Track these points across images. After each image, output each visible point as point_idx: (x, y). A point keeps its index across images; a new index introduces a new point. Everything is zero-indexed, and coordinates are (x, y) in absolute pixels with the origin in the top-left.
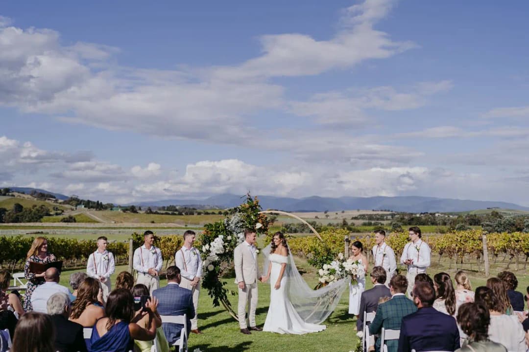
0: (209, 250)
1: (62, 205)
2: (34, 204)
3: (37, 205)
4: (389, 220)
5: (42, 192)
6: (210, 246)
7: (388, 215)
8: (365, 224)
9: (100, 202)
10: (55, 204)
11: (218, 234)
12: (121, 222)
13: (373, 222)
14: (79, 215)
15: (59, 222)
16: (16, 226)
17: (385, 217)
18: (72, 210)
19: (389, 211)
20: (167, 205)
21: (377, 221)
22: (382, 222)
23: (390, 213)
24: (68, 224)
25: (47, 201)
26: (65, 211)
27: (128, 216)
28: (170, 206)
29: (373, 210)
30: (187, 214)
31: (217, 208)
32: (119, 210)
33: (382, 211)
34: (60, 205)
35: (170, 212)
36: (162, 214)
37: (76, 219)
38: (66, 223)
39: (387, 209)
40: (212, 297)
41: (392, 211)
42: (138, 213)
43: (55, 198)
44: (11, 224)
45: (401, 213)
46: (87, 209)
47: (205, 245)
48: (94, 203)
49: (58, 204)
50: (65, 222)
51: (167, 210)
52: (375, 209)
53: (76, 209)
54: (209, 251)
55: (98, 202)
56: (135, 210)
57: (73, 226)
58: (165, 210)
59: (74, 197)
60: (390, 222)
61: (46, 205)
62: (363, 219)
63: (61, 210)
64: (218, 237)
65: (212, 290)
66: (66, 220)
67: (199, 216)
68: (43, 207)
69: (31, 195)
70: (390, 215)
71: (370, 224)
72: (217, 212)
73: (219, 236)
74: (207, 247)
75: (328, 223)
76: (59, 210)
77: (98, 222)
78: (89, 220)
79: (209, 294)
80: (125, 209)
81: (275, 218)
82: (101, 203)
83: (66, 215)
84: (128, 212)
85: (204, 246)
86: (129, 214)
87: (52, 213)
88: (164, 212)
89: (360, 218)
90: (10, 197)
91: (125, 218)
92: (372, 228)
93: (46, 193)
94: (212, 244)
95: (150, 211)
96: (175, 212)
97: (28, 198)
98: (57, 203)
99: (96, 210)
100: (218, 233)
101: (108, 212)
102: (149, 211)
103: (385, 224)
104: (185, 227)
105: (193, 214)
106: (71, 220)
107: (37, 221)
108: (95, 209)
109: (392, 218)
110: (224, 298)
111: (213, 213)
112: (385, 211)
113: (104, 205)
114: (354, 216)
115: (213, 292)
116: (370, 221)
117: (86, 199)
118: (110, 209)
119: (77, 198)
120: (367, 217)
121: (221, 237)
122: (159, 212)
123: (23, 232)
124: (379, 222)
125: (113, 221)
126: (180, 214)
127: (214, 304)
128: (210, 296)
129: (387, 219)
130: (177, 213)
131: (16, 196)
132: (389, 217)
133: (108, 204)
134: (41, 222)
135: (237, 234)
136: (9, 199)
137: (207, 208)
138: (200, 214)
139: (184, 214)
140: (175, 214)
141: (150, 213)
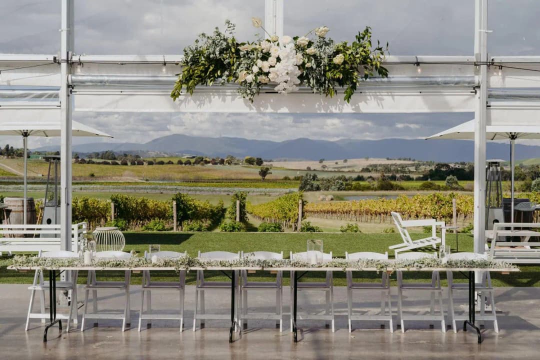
19: (410, 160)
28: (106, 152)
29: (388, 159)
30: (133, 164)
31: (166, 156)
32: (40, 158)
33: (400, 159)
35: (110, 161)
36: (99, 163)
39: (407, 157)
41: (414, 160)
51: (104, 158)
52: (390, 158)
55: (8, 146)
58: (100, 158)
72: (175, 161)
82: (12, 147)
88: (101, 161)
89: (372, 170)
95: (80, 160)
105: (143, 164)
108: (6, 157)
109: (416, 169)
111: (170, 163)
120: (381, 168)
122: (94, 160)
130: (119, 162)
137: (152, 154)
138: (150, 163)
139: (129, 164)
140: (117, 164)
141: (83, 162)
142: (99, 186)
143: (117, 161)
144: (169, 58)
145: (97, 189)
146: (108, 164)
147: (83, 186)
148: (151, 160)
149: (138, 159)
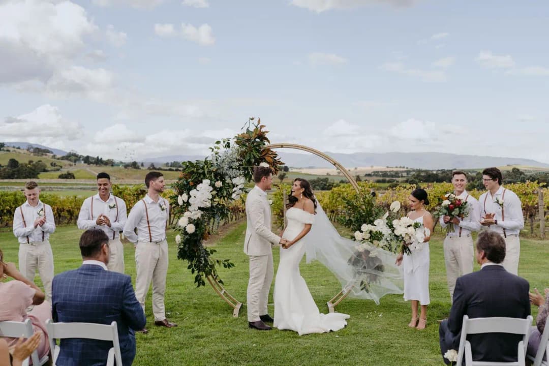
0: (188, 201)
1: (61, 161)
2: (31, 159)
3: (33, 160)
4: (404, 177)
5: (39, 147)
6: (189, 197)
7: (403, 172)
8: (378, 181)
9: (100, 158)
10: (53, 160)
11: (202, 179)
12: (123, 179)
13: (387, 179)
14: (78, 171)
15: (57, 178)
16: (12, 183)
17: (400, 174)
18: (71, 165)
19: (404, 167)
20: (171, 161)
21: (392, 178)
22: (397, 179)
23: (405, 169)
24: (66, 181)
25: (44, 157)
26: (63, 167)
27: (130, 172)
28: (174, 162)
32: (121, 167)
33: (397, 167)
34: (58, 161)
35: (174, 168)
36: (166, 170)
37: (75, 175)
38: (65, 180)
39: (402, 166)
40: (193, 271)
41: (407, 168)
42: (140, 169)
43: (52, 153)
44: (6, 181)
45: (417, 169)
46: (86, 164)
47: (181, 194)
48: (94, 158)
49: (56, 160)
50: (63, 178)
51: (171, 166)
52: (389, 166)
53: (75, 165)
54: (187, 204)
55: (98, 157)
56: (137, 166)
57: (72, 182)
58: (168, 166)
59: (72, 152)
60: (405, 179)
61: (43, 161)
62: (377, 176)
63: (59, 166)
64: (202, 182)
65: (194, 262)
66: (64, 176)
68: (40, 163)
69: (28, 150)
70: (405, 171)
71: (384, 181)
73: (204, 181)
74: (184, 197)
75: (340, 180)
76: (57, 166)
78: (89, 176)
79: (189, 268)
80: (126, 166)
81: (285, 174)
83: (64, 171)
84: (130, 168)
85: (180, 196)
86: (131, 170)
87: (49, 169)
88: (168, 168)
89: (374, 175)
90: (5, 152)
91: (126, 174)
92: (387, 185)
93: (43, 148)
94: (193, 192)
96: (180, 169)
97: (24, 153)
98: (55, 158)
99: (96, 166)
100: (202, 177)
101: (108, 168)
102: (152, 167)
103: (400, 181)
106: (69, 176)
109: (408, 174)
110: (212, 273)
112: (400, 167)
113: (104, 161)
114: (368, 173)
115: (195, 265)
116: (384, 178)
117: (85, 155)
118: (111, 165)
119: (75, 154)
120: (381, 173)
121: (206, 182)
122: (162, 168)
123: (17, 189)
124: (394, 178)
125: (114, 177)
127: (197, 283)
128: (191, 270)
129: (402, 176)
131: (11, 151)
132: (405, 174)
133: (108, 160)
134: (38, 178)
135: (231, 179)
136: (5, 154)
146: (173, 170)
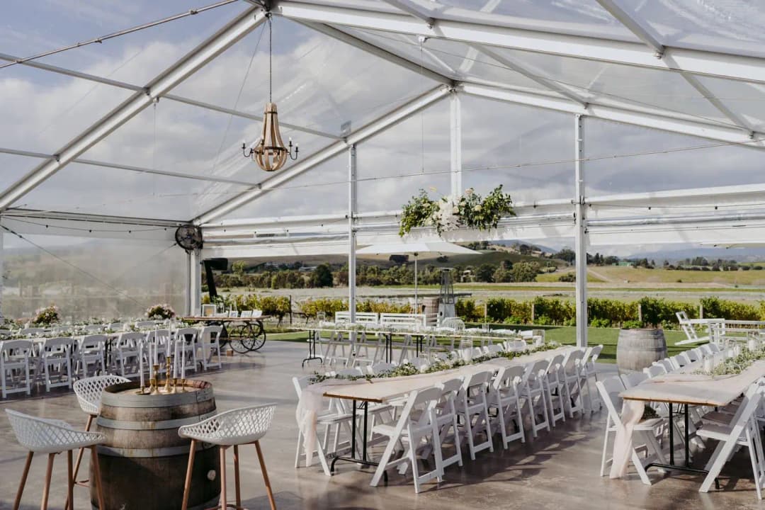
5: (526, 244)
9: (600, 255)
12: (636, 282)
15: (555, 281)
18: (567, 266)
20: (693, 257)
25: (532, 255)
26: (559, 267)
27: (645, 273)
28: (697, 258)
30: (726, 269)
32: (628, 265)
35: (700, 267)
36: (689, 269)
38: (567, 283)
42: (653, 268)
43: (540, 250)
48: (594, 257)
49: (548, 259)
50: (563, 281)
51: (694, 264)
55: (598, 254)
56: (647, 264)
58: (690, 264)
66: (565, 278)
67: (746, 272)
69: (513, 248)
76: (552, 266)
77: (603, 282)
78: (591, 279)
80: (634, 264)
82: (602, 256)
83: (563, 272)
84: (640, 267)
86: (641, 270)
88: (691, 267)
93: (530, 246)
95: (669, 267)
97: (510, 252)
99: (597, 266)
101: (613, 268)
102: (667, 266)
104: (734, 288)
105: (737, 270)
106: (571, 279)
107: (531, 281)
113: (606, 259)
118: (614, 263)
122: (684, 266)
125: (625, 279)
126: (717, 269)
130: (711, 268)
131: (497, 249)
133: (610, 257)
134: (537, 281)
137: (751, 260)
138: (746, 268)
139: (721, 269)
140: (708, 270)
141: (672, 267)
142: (676, 292)
143: (708, 267)
144: (393, 213)
145: (673, 295)
146: (698, 270)
147: (658, 292)
148: (747, 265)
149: (733, 264)
